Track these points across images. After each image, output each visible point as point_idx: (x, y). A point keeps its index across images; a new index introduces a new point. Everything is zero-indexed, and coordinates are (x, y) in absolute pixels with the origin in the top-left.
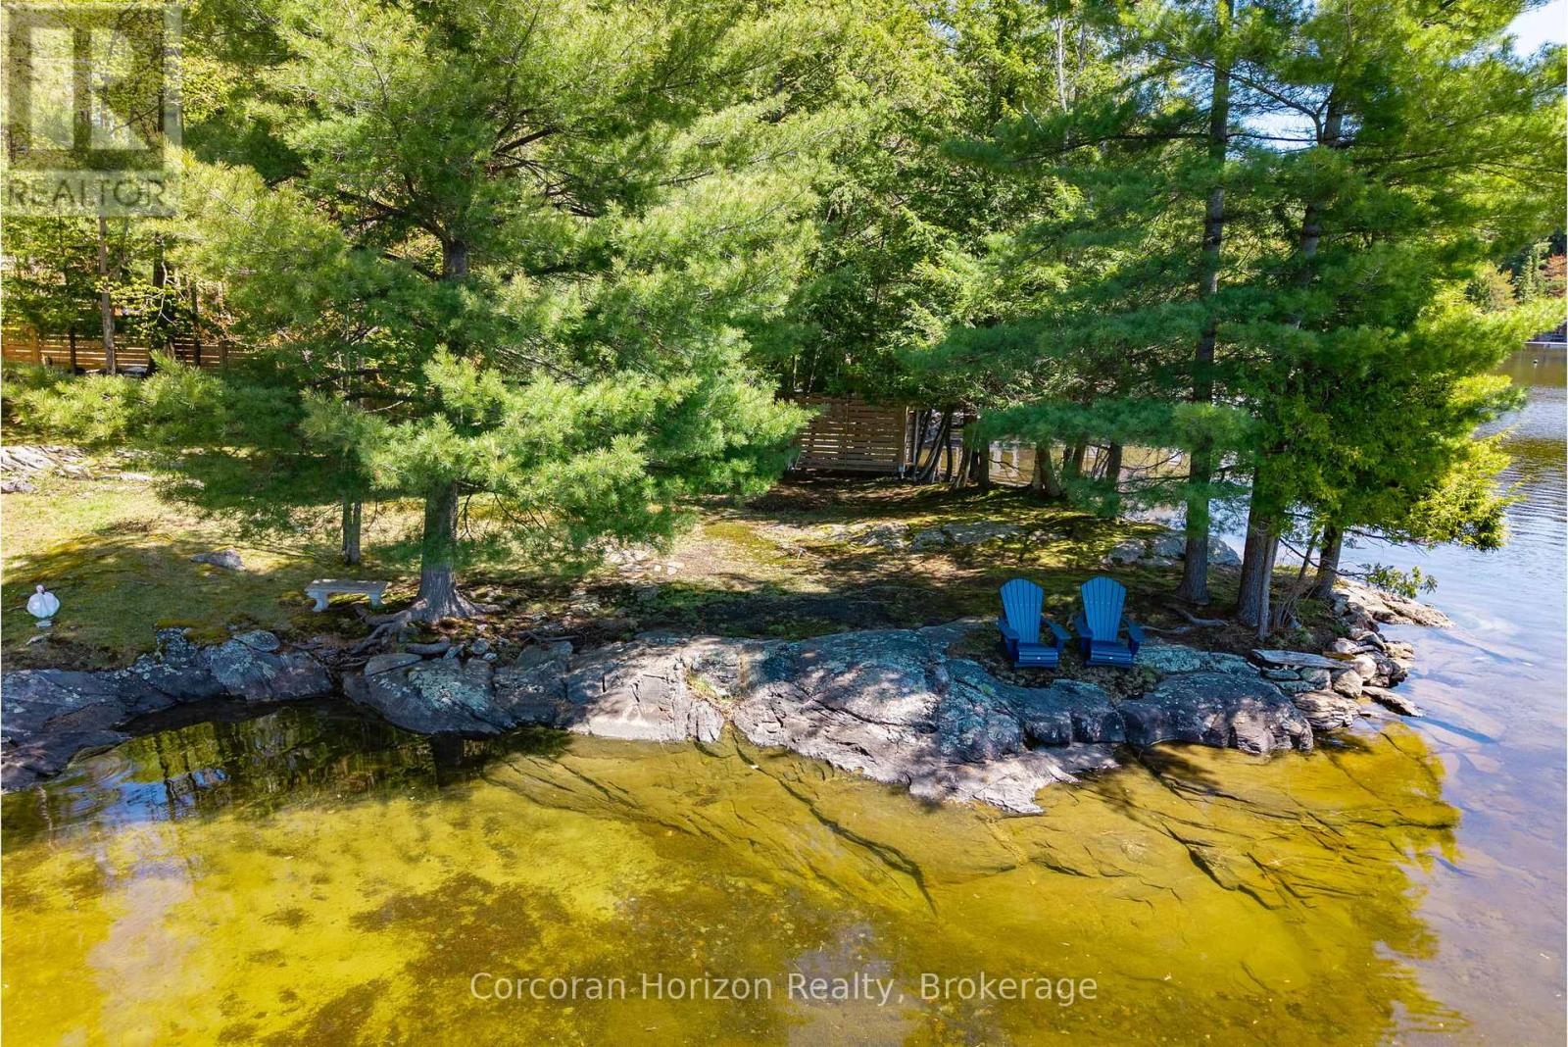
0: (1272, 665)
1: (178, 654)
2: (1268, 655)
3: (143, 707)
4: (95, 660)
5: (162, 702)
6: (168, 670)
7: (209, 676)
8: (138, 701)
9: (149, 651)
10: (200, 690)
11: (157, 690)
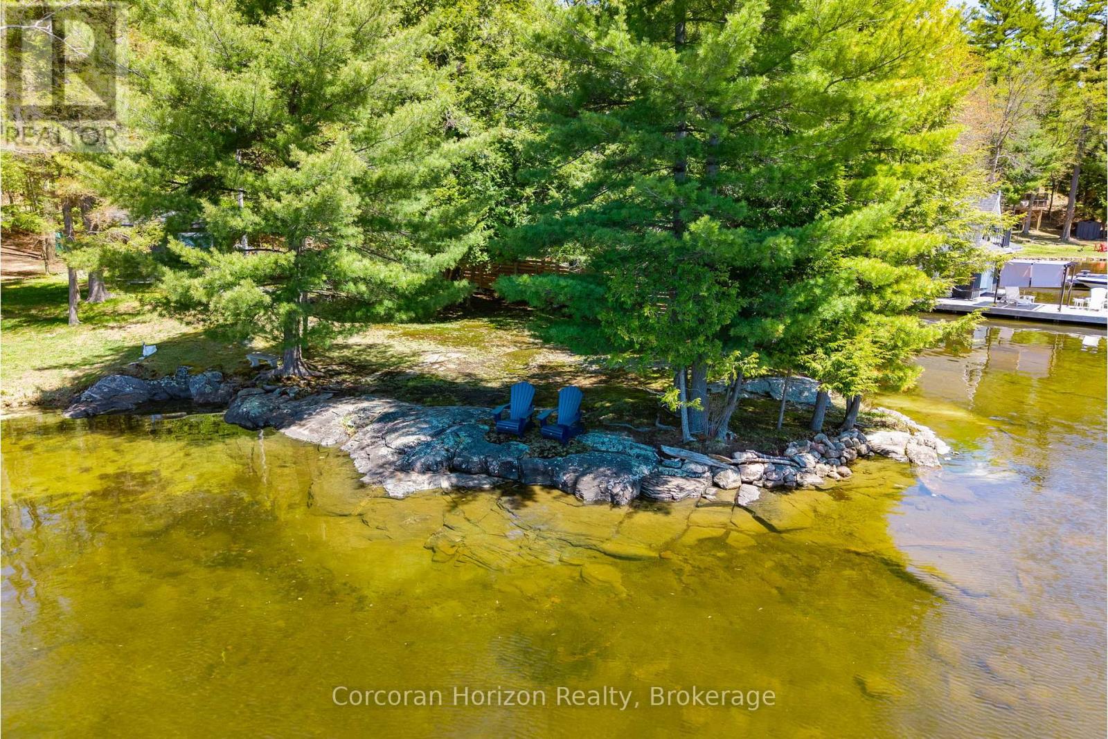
0: (669, 457)
1: (181, 377)
2: (666, 449)
3: (156, 398)
4: (147, 375)
5: (164, 396)
6: (174, 383)
7: (188, 389)
8: (155, 394)
9: (171, 374)
10: (182, 394)
11: (165, 391)
